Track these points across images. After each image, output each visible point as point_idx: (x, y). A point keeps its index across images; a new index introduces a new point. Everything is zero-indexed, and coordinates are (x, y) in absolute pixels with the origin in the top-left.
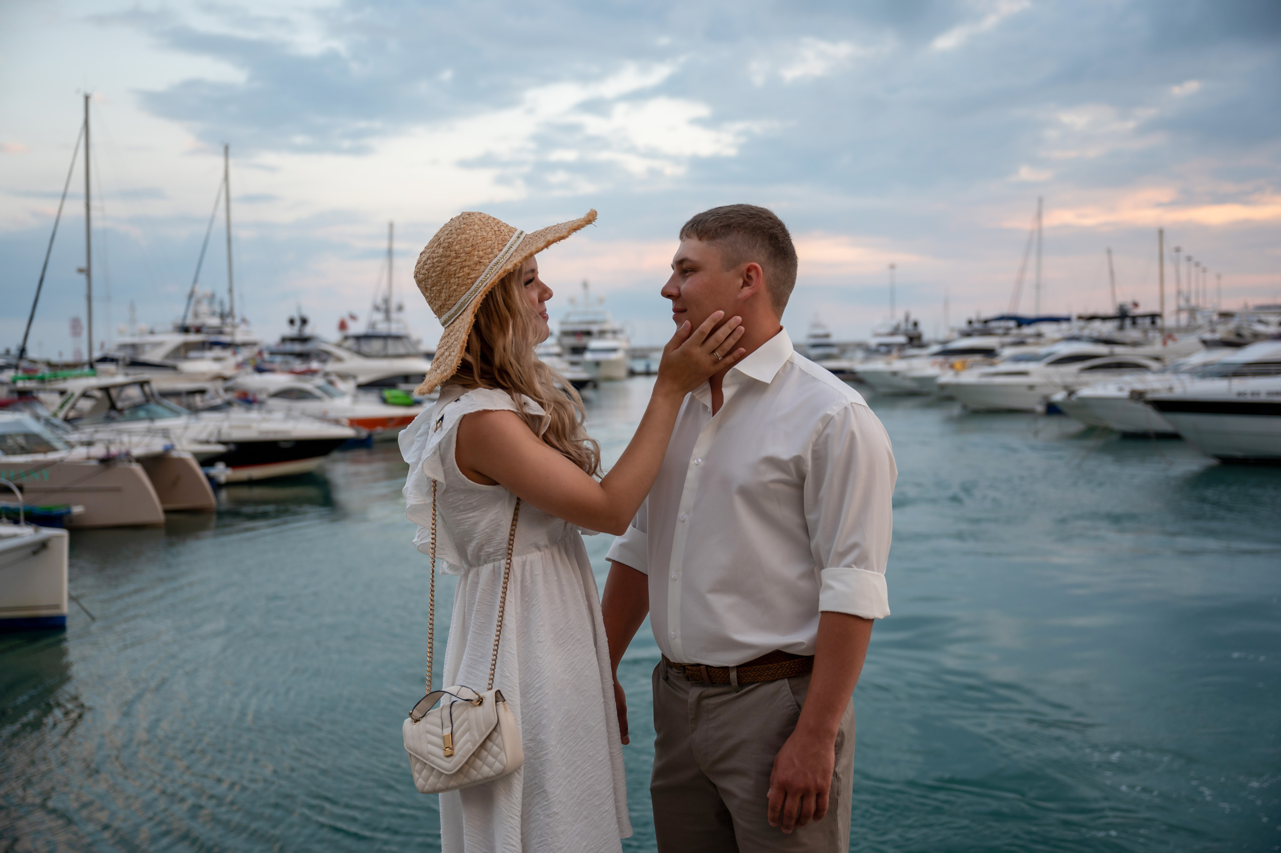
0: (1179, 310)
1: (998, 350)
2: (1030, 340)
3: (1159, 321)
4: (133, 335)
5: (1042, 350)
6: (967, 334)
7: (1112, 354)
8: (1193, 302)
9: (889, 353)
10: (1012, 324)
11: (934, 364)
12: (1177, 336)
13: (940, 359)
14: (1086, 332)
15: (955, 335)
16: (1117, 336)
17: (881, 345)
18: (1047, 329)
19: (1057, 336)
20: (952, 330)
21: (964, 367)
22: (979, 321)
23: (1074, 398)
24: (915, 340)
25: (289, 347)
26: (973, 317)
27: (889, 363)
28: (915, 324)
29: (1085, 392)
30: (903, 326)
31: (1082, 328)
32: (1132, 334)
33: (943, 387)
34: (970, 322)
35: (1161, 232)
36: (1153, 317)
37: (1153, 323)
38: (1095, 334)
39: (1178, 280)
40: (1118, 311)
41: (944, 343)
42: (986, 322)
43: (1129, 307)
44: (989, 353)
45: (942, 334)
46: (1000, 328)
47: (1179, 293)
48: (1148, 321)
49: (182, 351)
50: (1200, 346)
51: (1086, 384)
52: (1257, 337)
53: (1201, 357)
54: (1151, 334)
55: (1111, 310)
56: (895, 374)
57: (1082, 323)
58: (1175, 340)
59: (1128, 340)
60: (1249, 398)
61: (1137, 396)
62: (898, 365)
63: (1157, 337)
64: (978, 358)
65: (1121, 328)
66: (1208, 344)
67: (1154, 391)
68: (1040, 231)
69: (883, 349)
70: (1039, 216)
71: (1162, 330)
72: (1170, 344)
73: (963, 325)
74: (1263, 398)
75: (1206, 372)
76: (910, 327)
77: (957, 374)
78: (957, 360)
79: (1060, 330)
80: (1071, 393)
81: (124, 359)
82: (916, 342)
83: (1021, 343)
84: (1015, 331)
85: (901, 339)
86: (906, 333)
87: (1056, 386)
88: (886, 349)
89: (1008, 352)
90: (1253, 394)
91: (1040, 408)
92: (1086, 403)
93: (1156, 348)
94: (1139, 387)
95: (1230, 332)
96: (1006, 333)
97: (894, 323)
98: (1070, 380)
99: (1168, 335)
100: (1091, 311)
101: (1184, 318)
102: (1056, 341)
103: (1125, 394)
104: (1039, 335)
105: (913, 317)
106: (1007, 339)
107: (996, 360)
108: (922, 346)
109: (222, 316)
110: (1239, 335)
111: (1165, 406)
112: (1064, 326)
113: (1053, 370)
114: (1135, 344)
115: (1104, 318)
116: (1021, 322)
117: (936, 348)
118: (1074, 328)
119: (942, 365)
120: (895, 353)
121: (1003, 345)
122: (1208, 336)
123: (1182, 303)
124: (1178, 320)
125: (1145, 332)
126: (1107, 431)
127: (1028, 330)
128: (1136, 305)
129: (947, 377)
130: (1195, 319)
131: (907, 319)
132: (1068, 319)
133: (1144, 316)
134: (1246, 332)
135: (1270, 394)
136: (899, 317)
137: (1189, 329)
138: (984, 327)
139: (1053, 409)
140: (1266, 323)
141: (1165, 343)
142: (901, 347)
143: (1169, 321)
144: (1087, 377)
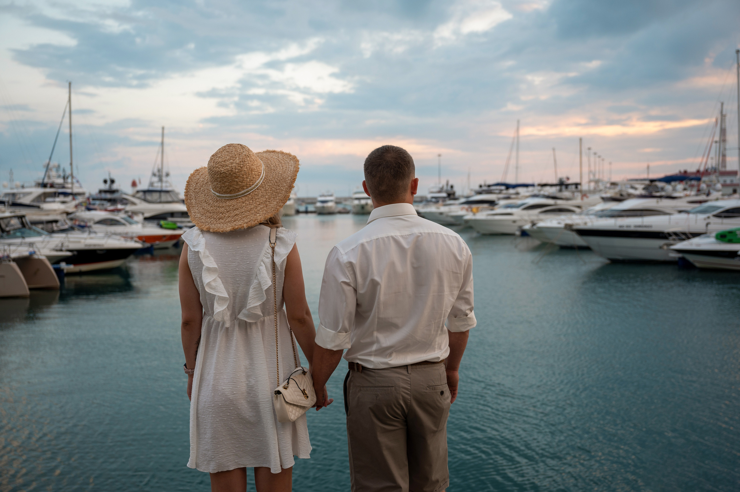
0: (590, 181)
1: (497, 202)
2: (513, 196)
3: (579, 187)
4: (12, 189)
5: (519, 202)
6: (480, 193)
7: (555, 205)
8: (597, 177)
9: (437, 202)
10: (503, 188)
11: (462, 209)
12: (588, 195)
13: (466, 206)
14: (542, 193)
15: (473, 193)
16: (559, 195)
17: (433, 198)
18: (521, 190)
19: (528, 194)
20: (472, 190)
21: (478, 210)
22: (485, 185)
23: (535, 227)
24: (451, 195)
25: (103, 196)
26: (482, 183)
27: (438, 208)
28: (452, 187)
29: (541, 224)
30: (445, 188)
31: (540, 191)
32: (566, 194)
33: (467, 221)
34: (481, 186)
35: (581, 140)
36: (577, 185)
37: (577, 187)
38: (546, 193)
39: (589, 166)
40: (559, 181)
41: (468, 197)
42: (489, 186)
43: (565, 180)
44: (492, 203)
45: (467, 192)
46: (497, 190)
47: (590, 172)
48: (574, 187)
49: (43, 198)
50: (601, 200)
51: (541, 220)
52: (630, 196)
53: (601, 206)
54: (576, 194)
55: (555, 181)
56: (441, 214)
57: (539, 188)
58: (587, 197)
59: (563, 197)
60: (625, 229)
61: (569, 227)
62: (443, 209)
63: (578, 195)
64: (486, 206)
65: (560, 191)
66: (605, 200)
67: (577, 224)
68: (518, 137)
69: (434, 200)
70: (518, 130)
71: (581, 191)
72: (585, 200)
73: (477, 188)
74: (632, 229)
75: (603, 214)
76: (449, 188)
77: (474, 214)
78: (474, 206)
79: (528, 191)
80: (534, 224)
81: (8, 202)
82: (452, 197)
83: (508, 198)
84: (505, 192)
85: (444, 195)
86: (446, 192)
87: (526, 221)
88: (436, 200)
89: (502, 202)
90: (627, 226)
91: (518, 233)
92: (541, 230)
93: (578, 201)
94: (569, 222)
95: (616, 193)
96: (501, 192)
97: (441, 186)
98: (534, 218)
99: (584, 195)
100: (544, 182)
101: (592, 185)
102: (527, 197)
103: (562, 225)
104: (517, 194)
105: (450, 183)
106: (501, 196)
107: (496, 207)
108: (456, 199)
109: (65, 178)
110: (621, 195)
111: (583, 233)
112: (530, 189)
113: (526, 212)
114: (567, 199)
115: (552, 185)
116: (508, 186)
117: (463, 200)
118: (536, 190)
119: (467, 210)
120: (441, 202)
121: (499, 199)
122: (604, 195)
123: (592, 177)
124: (589, 186)
125: (573, 192)
126: (552, 245)
127: (511, 191)
128: (568, 179)
129: (469, 216)
130: (598, 186)
131: (447, 184)
132: (533, 185)
133: (572, 184)
134: (624, 193)
135: (636, 226)
136: (443, 182)
137: (594, 191)
138: (488, 189)
139: (524, 234)
140: (636, 189)
141: (582, 199)
142: (444, 198)
143: (585, 187)
144: (543, 216)
